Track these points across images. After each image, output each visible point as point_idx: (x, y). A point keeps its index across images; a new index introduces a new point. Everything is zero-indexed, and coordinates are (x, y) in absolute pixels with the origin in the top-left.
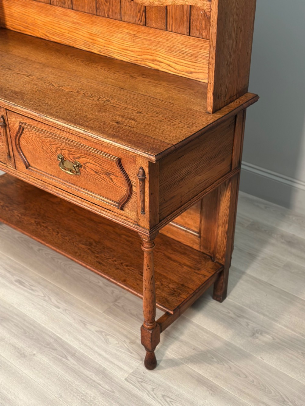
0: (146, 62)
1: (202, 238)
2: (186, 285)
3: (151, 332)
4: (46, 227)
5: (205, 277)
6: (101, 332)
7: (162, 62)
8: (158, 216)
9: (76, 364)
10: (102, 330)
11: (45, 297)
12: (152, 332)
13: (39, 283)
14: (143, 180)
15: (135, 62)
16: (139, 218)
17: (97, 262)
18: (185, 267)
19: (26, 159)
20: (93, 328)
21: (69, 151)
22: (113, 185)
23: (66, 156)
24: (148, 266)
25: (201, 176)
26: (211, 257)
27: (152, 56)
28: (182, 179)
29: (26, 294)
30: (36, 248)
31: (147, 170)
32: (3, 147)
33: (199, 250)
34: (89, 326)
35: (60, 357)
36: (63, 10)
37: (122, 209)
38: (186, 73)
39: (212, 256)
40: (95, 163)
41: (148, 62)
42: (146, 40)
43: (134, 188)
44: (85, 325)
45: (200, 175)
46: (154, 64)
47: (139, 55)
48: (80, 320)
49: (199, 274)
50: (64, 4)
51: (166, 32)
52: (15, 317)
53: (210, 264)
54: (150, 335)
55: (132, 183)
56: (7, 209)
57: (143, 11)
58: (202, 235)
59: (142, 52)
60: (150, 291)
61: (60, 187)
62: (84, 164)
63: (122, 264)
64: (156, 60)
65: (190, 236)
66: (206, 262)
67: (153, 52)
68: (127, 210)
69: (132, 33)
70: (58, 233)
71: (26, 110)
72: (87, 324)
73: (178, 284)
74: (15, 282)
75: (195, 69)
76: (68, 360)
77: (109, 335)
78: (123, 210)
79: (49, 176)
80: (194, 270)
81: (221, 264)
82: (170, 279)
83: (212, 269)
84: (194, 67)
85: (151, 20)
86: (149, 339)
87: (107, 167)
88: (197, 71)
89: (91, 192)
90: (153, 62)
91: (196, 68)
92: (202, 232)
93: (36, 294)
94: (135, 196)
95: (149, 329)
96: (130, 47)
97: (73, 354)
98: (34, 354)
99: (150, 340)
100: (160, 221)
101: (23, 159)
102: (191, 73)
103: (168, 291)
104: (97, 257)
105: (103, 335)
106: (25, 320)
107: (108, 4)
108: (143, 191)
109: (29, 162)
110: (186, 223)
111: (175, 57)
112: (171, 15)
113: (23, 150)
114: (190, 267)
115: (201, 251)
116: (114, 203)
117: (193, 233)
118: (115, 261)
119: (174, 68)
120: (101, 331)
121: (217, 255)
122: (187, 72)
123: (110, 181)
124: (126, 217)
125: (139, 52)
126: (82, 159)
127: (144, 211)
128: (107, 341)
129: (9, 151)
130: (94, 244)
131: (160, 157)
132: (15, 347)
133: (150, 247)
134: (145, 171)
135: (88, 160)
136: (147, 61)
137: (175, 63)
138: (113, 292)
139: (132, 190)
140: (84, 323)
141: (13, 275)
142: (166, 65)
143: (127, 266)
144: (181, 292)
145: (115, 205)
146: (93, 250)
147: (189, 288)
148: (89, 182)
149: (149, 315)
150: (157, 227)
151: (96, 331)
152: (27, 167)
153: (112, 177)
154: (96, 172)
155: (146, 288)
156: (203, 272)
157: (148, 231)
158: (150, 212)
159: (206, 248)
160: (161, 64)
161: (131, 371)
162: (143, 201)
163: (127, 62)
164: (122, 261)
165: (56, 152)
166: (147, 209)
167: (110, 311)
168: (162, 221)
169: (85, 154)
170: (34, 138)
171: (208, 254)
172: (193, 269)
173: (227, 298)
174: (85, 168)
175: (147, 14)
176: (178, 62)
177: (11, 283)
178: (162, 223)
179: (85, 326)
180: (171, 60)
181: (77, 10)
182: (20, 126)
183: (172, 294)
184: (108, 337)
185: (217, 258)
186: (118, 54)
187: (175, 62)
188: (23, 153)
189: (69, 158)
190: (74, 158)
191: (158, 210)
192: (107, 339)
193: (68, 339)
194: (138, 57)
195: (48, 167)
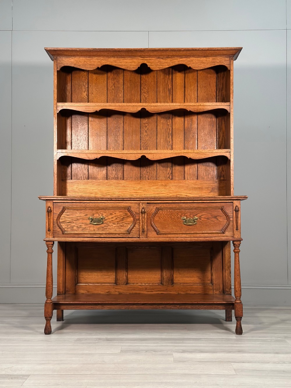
7: (182, 195)
16: (235, 233)
19: (157, 228)
22: (219, 222)
32: (138, 227)
36: (117, 181)
40: (207, 214)
42: (172, 186)
50: (117, 178)
51: (185, 180)
55: (230, 217)
57: (171, 173)
59: (170, 192)
61: (181, 237)
62: (200, 217)
67: (176, 191)
68: (226, 232)
69: (164, 184)
78: (224, 234)
79: (174, 232)
85: (176, 176)
87: (215, 213)
92: (214, 280)
94: (232, 223)
101: (155, 228)
107: (149, 173)
109: (159, 229)
112: (187, 173)
123: (217, 220)
124: (226, 237)
126: (198, 215)
134: (239, 207)
135: (203, 214)
139: (230, 220)
148: (203, 226)
152: (158, 233)
153: (218, 217)
154: (208, 219)
155: (238, 275)
165: (181, 216)
166: (239, 227)
169: (201, 211)
170: (165, 214)
174: (200, 219)
175: (173, 174)
181: (126, 180)
189: (190, 217)
195: (173, 228)
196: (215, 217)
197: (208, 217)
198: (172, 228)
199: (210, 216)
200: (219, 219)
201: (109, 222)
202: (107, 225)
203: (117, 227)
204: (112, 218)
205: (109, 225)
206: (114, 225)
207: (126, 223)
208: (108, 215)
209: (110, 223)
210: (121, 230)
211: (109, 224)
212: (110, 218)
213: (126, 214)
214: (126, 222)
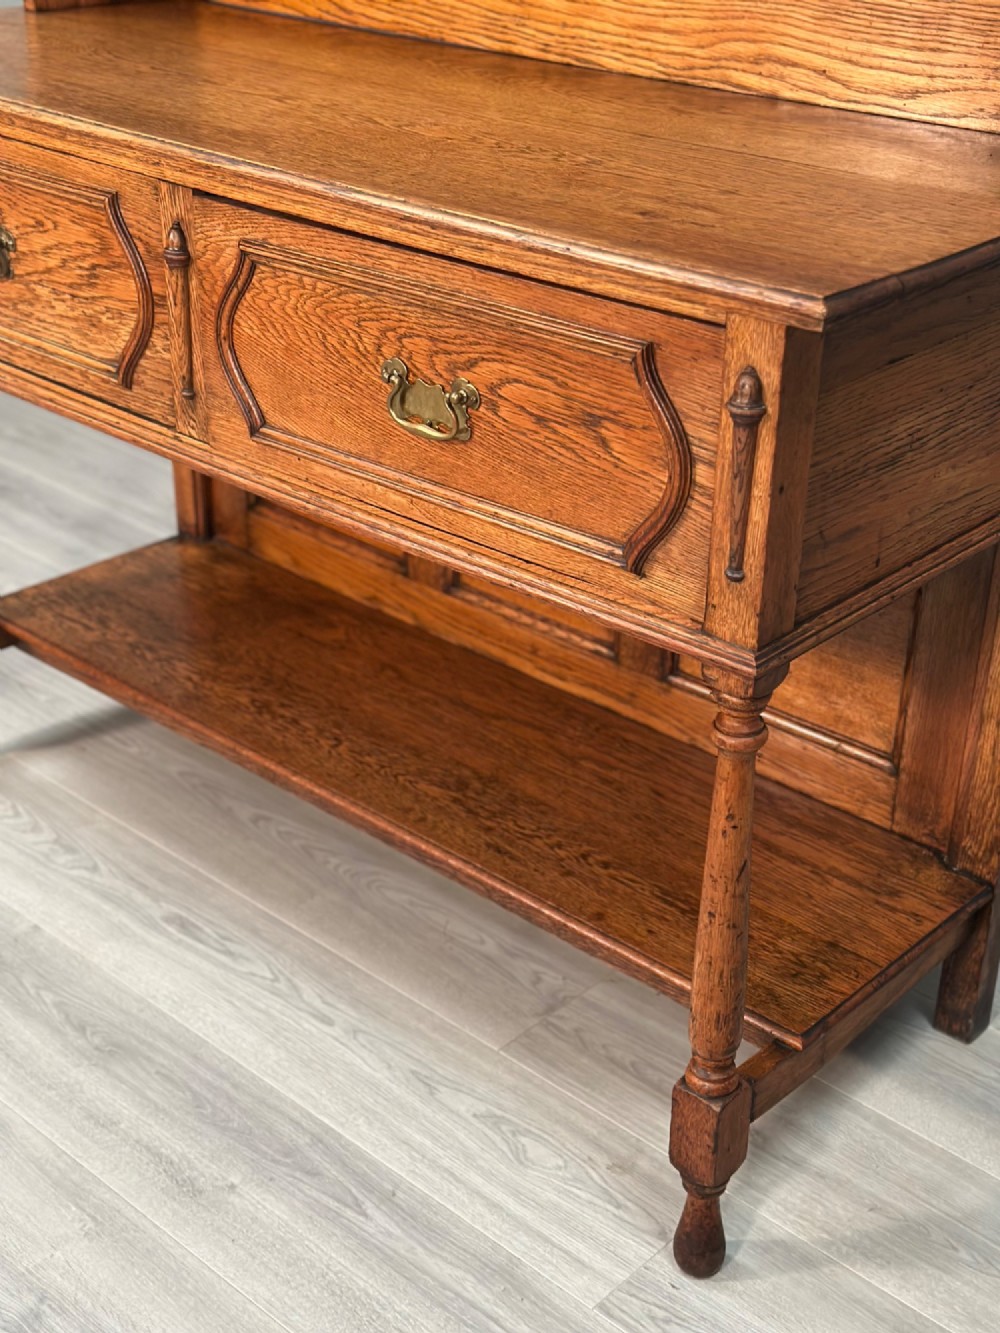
0: (728, 68)
1: (903, 777)
2: (845, 944)
3: (716, 1108)
4: (295, 722)
5: (919, 922)
6: (496, 1121)
7: (795, 65)
8: (794, 597)
9: (397, 1232)
10: (499, 1113)
11: (276, 979)
12: (723, 1109)
13: (255, 932)
14: (749, 425)
15: (684, 76)
16: (715, 601)
17: (489, 845)
18: (837, 882)
19: (254, 398)
20: (464, 1105)
21: (431, 339)
22: (610, 468)
23: (420, 362)
24: (730, 817)
25: (958, 471)
26: (938, 853)
27: (754, 41)
28: (894, 461)
29: (206, 966)
30: (245, 812)
31: (772, 378)
32: (166, 356)
33: (887, 824)
34: (445, 1094)
35: (333, 1204)
37: (638, 569)
38: (893, 97)
39: (944, 849)
40: (537, 379)
41: (736, 69)
43: (701, 473)
44: (432, 1090)
45: (954, 467)
46: (760, 74)
47: (702, 43)
48: (413, 1072)
49: (893, 910)
52: (161, 1044)
53: (934, 877)
54: (714, 1121)
55: (695, 449)
56: (149, 656)
58: (905, 762)
59: (714, 31)
60: (728, 927)
61: (380, 504)
62: (492, 389)
63: (585, 856)
64: (769, 59)
65: (852, 771)
66: (918, 871)
67: (760, 24)
68: (658, 573)
70: (338, 741)
71: (276, 176)
72: (440, 1088)
73: (814, 941)
74: (164, 925)
75: (931, 77)
76: (365, 1215)
77: (528, 1133)
78: (644, 576)
79: (342, 457)
80: (872, 895)
81: (981, 881)
82: (781, 921)
83: (946, 893)
84: (928, 69)
86: (708, 1140)
87: (589, 390)
88: (939, 83)
89: (510, 508)
90: (758, 69)
91: (938, 71)
92: (906, 750)
93: (244, 968)
94: (707, 506)
95: (711, 1097)
96: (666, 16)
97: (389, 1196)
98: (232, 1187)
99: (712, 1145)
100: (798, 624)
101: (241, 394)
102: (915, 94)
103: (775, 962)
104: (489, 830)
105: (503, 1132)
106: (196, 1058)
108: (744, 476)
109: (264, 408)
110: (838, 719)
111: (852, 34)
113: (242, 361)
114: (859, 884)
115: (896, 828)
116: (609, 548)
117: (865, 757)
118: (560, 846)
119: (846, 85)
120: (496, 1116)
121: (967, 842)
122: (899, 94)
123: (599, 451)
124: (653, 603)
125: (705, 31)
126: (483, 369)
127: (739, 568)
128: (520, 1158)
129: (191, 371)
130: (477, 785)
131: (842, 305)
132: (159, 1155)
133: (746, 730)
134: (765, 381)
135: (513, 370)
136: (733, 64)
137: (850, 61)
138: (537, 980)
139: (692, 482)
140: (428, 1085)
141: (156, 897)
142: (812, 74)
143: (606, 865)
144: (827, 969)
145: (611, 555)
146: (472, 804)
147: (859, 957)
148: (507, 467)
149: (714, 1034)
150: (787, 642)
151: (475, 1115)
152: (254, 431)
153: (609, 431)
154: (540, 420)
155: (711, 915)
156: (911, 902)
157: (750, 657)
158: (766, 569)
159: (916, 814)
160: (788, 71)
161: (621, 1275)
162: (742, 523)
163: (651, 79)
164: (586, 848)
165: (379, 348)
166: (754, 561)
167: (528, 1045)
168: (806, 625)
169: (500, 344)
170: (293, 301)
171: (925, 840)
172: (870, 889)
173: (991, 1028)
174: (495, 411)
176: (862, 54)
177: (151, 924)
178: (805, 632)
179: (432, 1094)
180: (834, 52)
182: (243, 254)
183: (794, 976)
184: (524, 1140)
185: (964, 852)
186: (617, 48)
187: (847, 55)
188: (242, 374)
189: (429, 373)
190: (453, 368)
191: (795, 570)
192: (520, 1146)
193: (362, 1136)
194: (698, 52)
195: (338, 422)
196: (591, 422)
197: (539, 408)
198: (332, 423)
199: (554, 402)
200: (616, 446)
201: (35, 278)
202: (28, 296)
203: (74, 324)
204: (46, 251)
205: (37, 298)
206: (61, 308)
207: (108, 310)
208: (25, 225)
209: (39, 282)
210: (91, 349)
211: (40, 290)
212: (37, 248)
213: (105, 249)
214: (110, 303)
